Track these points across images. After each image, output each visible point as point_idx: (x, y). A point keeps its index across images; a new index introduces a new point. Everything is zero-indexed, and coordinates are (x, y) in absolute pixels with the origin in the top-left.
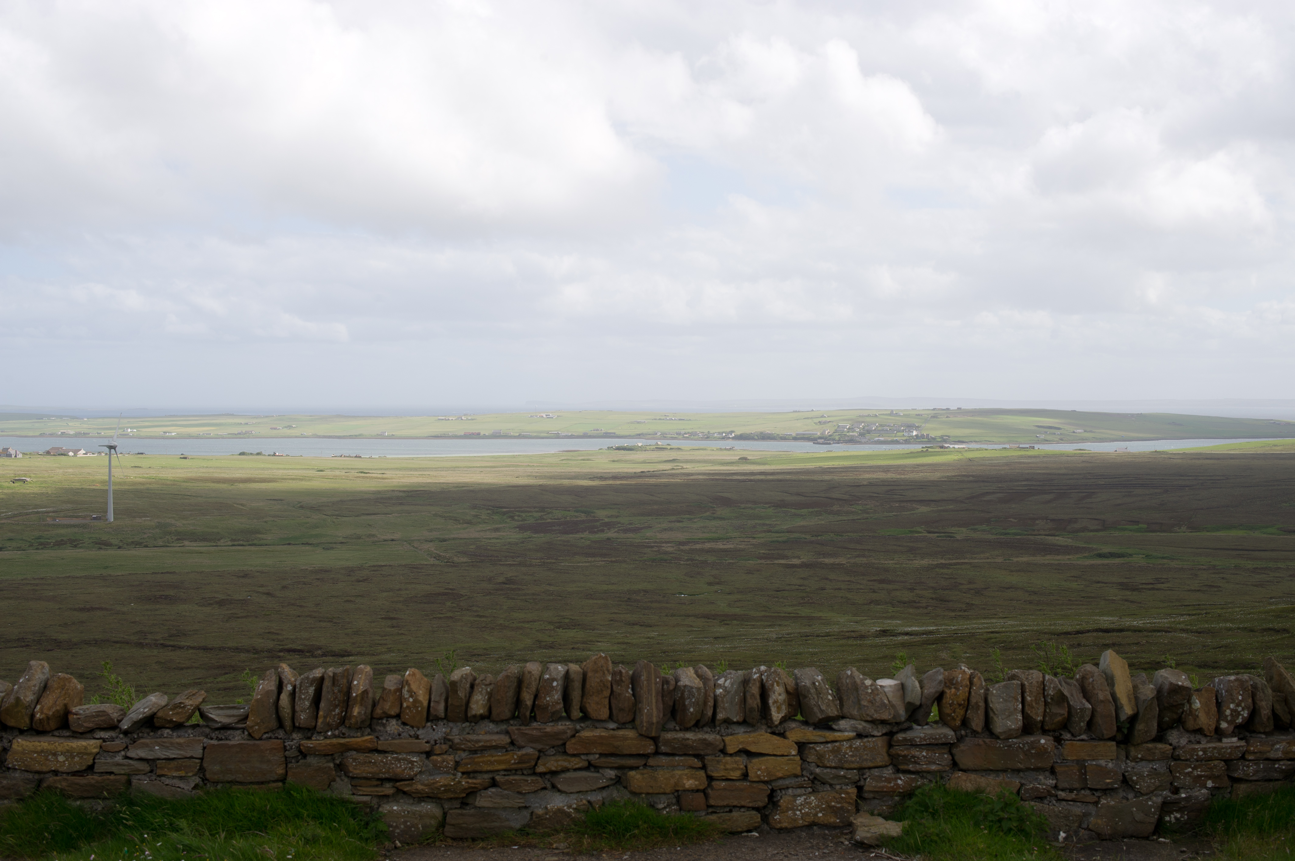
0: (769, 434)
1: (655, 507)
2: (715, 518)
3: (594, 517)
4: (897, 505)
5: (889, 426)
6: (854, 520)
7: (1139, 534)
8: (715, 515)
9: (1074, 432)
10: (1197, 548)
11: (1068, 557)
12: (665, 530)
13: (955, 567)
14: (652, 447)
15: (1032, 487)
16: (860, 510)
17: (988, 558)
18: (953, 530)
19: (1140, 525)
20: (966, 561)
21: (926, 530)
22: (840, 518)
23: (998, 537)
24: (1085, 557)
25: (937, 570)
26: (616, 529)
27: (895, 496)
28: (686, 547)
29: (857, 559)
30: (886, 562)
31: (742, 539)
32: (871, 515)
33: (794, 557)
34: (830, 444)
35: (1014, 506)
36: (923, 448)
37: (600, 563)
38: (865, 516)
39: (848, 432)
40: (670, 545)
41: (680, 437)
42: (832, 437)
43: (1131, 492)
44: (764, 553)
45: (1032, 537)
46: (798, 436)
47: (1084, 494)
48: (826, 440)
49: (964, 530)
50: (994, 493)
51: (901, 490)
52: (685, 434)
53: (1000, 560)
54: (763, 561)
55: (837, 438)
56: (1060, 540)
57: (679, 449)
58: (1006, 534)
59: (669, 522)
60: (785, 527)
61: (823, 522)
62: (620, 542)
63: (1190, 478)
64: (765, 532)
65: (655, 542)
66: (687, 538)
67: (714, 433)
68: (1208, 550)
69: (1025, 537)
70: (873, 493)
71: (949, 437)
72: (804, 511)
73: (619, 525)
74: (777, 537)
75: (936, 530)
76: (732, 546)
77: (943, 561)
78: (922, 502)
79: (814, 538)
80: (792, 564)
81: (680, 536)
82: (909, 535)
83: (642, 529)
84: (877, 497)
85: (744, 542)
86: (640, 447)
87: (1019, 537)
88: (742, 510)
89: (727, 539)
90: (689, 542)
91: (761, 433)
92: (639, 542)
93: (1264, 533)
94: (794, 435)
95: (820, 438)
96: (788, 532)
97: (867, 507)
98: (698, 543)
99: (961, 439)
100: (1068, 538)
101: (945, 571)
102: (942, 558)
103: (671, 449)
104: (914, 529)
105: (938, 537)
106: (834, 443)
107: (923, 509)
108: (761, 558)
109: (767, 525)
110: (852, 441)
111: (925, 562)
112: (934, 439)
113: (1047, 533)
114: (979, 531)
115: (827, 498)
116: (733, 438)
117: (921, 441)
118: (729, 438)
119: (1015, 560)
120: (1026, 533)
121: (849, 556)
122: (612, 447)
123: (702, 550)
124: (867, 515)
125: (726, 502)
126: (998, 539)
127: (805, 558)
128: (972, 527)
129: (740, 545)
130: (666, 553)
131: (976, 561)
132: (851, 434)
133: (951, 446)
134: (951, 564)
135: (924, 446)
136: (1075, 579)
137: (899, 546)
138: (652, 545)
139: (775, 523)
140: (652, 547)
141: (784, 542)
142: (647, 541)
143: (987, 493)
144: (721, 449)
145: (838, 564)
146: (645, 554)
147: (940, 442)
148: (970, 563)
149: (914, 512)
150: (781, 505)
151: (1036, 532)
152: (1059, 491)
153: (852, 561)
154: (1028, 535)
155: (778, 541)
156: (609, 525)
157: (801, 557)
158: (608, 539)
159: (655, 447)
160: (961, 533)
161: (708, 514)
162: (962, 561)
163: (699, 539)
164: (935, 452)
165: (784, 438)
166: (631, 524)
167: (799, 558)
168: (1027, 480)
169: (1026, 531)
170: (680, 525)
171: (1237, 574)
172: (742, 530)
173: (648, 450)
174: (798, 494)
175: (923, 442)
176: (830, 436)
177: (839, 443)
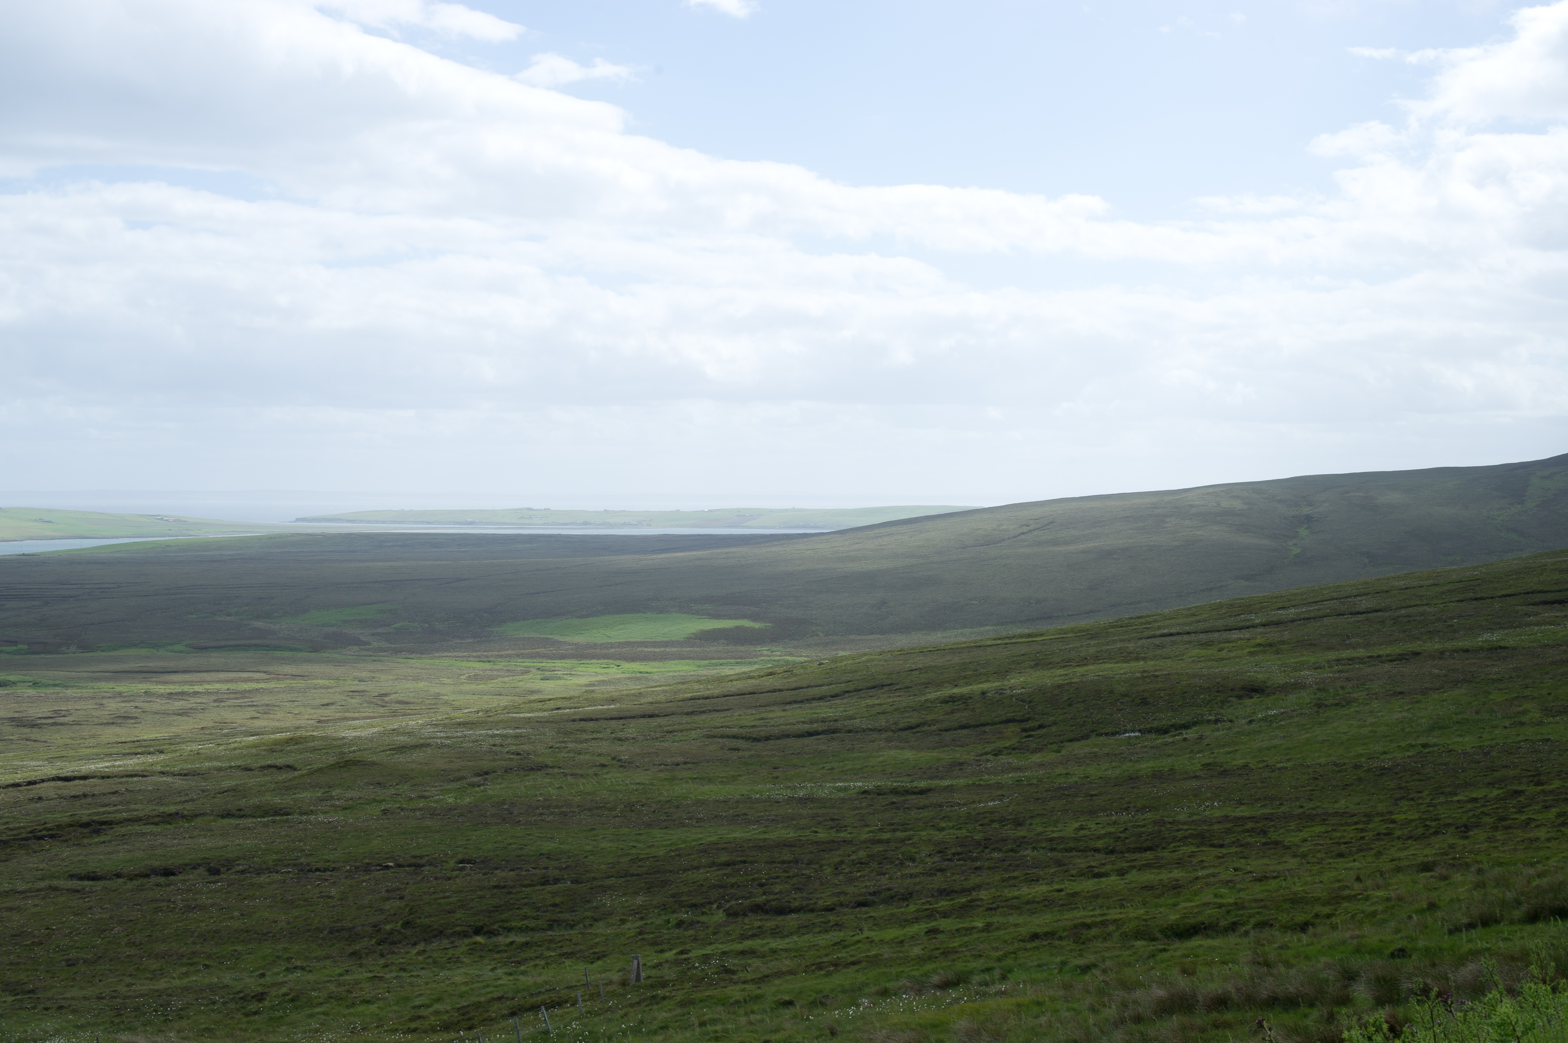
7: (19, 657)
10: (93, 672)
19: (19, 646)
68: (107, 674)
93: (171, 651)
171: (150, 702)
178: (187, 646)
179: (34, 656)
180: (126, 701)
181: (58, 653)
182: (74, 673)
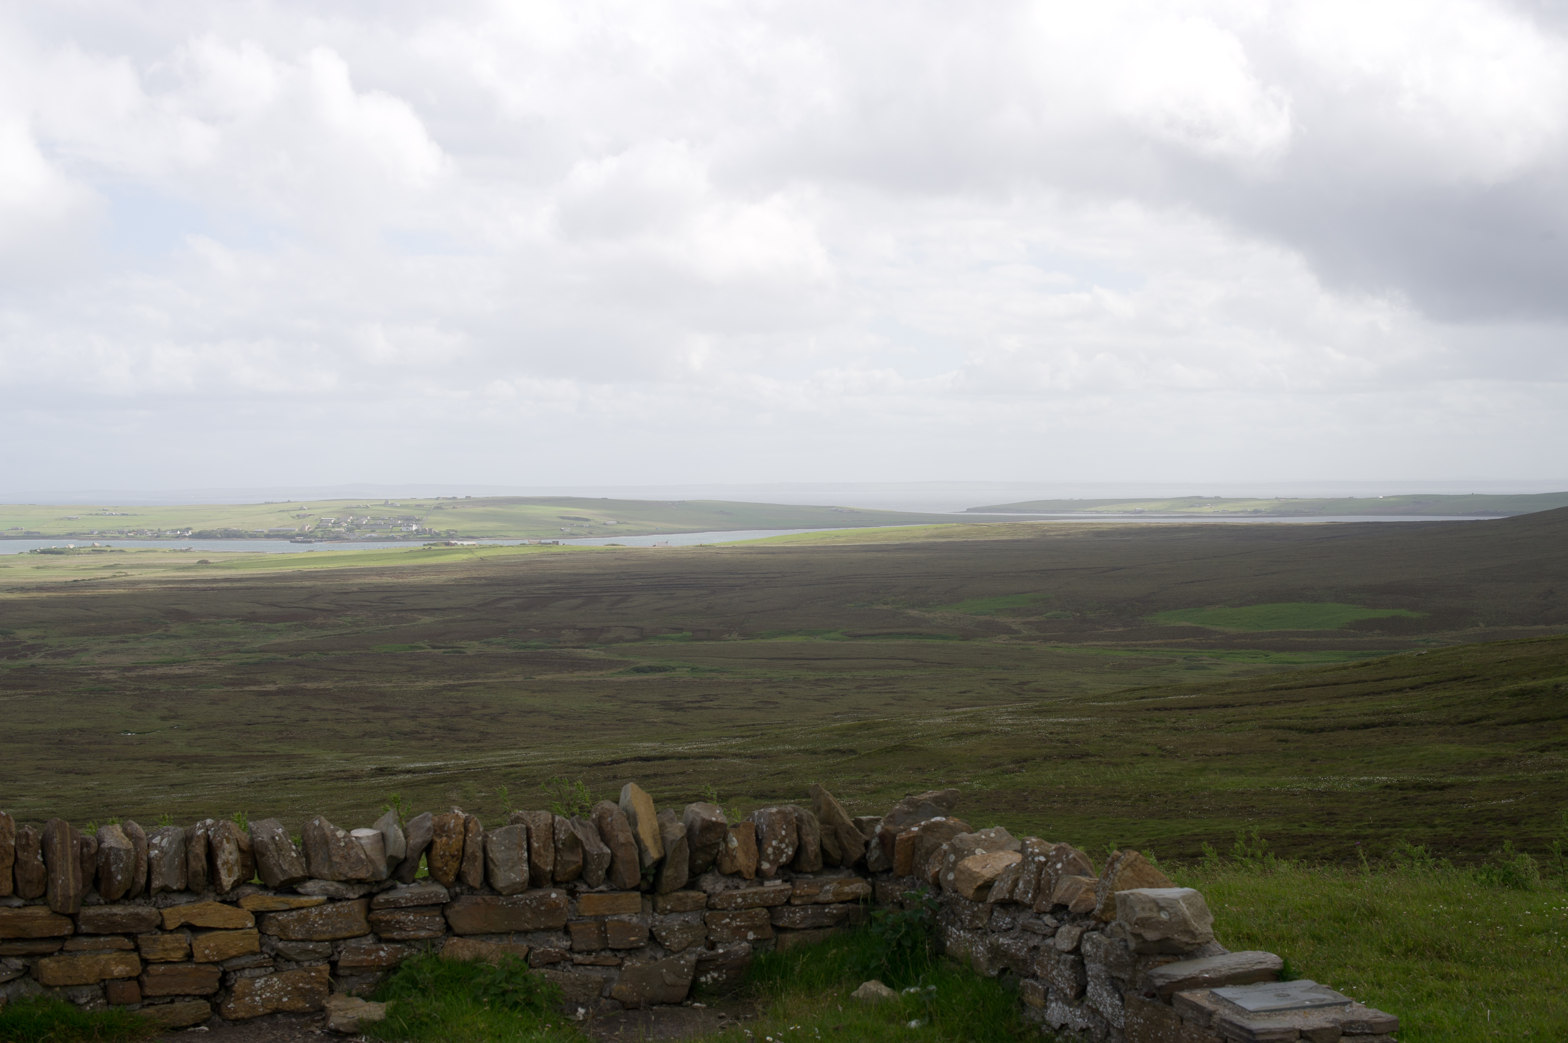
0: (235, 531)
1: (92, 624)
2: (168, 637)
3: (14, 638)
4: (394, 615)
5: (383, 519)
6: (342, 634)
7: (683, 644)
8: (169, 633)
9: (605, 524)
10: (749, 658)
11: (600, 673)
12: (106, 652)
13: (466, 688)
14: (87, 549)
15: (556, 591)
16: (350, 623)
17: (505, 677)
18: (463, 644)
19: (684, 633)
20: (479, 681)
21: (430, 646)
22: (326, 632)
23: (517, 651)
24: (620, 673)
25: (444, 692)
26: (43, 654)
27: (392, 605)
28: (133, 674)
29: (347, 682)
30: (382, 685)
31: (203, 662)
32: (363, 628)
33: (269, 683)
34: (310, 542)
35: (535, 614)
36: (424, 545)
37: (23, 696)
38: (356, 629)
39: (333, 527)
40: (112, 671)
41: (124, 536)
42: (313, 534)
43: (672, 594)
44: (231, 679)
45: (557, 651)
46: (271, 534)
47: (619, 598)
48: (306, 538)
49: (476, 643)
50: (510, 598)
51: (399, 597)
52: (130, 532)
53: (519, 679)
54: (230, 688)
55: (320, 535)
56: (591, 653)
57: (122, 551)
58: (526, 647)
59: (110, 642)
60: (256, 645)
61: (304, 639)
62: (48, 669)
63: (741, 576)
64: (231, 652)
65: (94, 668)
66: (134, 662)
67: (166, 531)
68: (763, 660)
69: (549, 650)
70: (364, 601)
71: (456, 531)
72: (280, 625)
73: (47, 648)
74: (247, 658)
75: (442, 645)
76: (190, 671)
77: (451, 682)
78: (424, 611)
79: (293, 659)
80: (266, 691)
81: (126, 660)
82: (410, 652)
83: (76, 652)
84: (370, 606)
85: (206, 665)
86: (72, 550)
87: (541, 650)
88: (202, 626)
89: (184, 662)
90: (136, 667)
91: (226, 530)
92: (73, 669)
93: (827, 639)
94: (266, 532)
95: (298, 535)
96: (260, 652)
97: (358, 618)
98: (147, 668)
99: (471, 534)
100: (600, 650)
101: (454, 694)
102: (450, 679)
103: (111, 551)
104: (416, 644)
105: (445, 653)
106: (315, 541)
107: (426, 620)
108: (227, 685)
109: (234, 643)
110: (337, 538)
111: (430, 684)
112: (438, 534)
113: (575, 645)
114: (493, 644)
115: (308, 608)
116: (190, 537)
117: (422, 538)
118: (185, 536)
119: (538, 678)
120: (550, 645)
121: (336, 679)
122: (36, 550)
123: (153, 677)
124: (358, 629)
125: (183, 616)
126: (516, 653)
127: (283, 682)
128: (486, 640)
129: (200, 669)
130: (107, 681)
131: (491, 681)
132: (337, 529)
133: (459, 543)
134: (461, 686)
135: (426, 543)
136: (610, 699)
137: (398, 665)
138: (89, 671)
139: (244, 641)
140: (89, 674)
141: (256, 664)
142: (83, 667)
143: (503, 598)
144: (175, 551)
145: (323, 690)
146: (80, 683)
147: (445, 537)
148: (484, 684)
149: (416, 623)
150: (251, 618)
151: (562, 645)
152: (588, 595)
153: (341, 685)
154: (553, 648)
155: (248, 663)
156: (33, 649)
157: (278, 682)
158: (33, 666)
159: (91, 549)
160: (473, 648)
161: (159, 631)
162: (474, 681)
163: (149, 663)
164: (439, 550)
165: (254, 536)
166: (61, 646)
167: (275, 683)
168: (550, 582)
169: (550, 643)
170: (125, 646)
171: (796, 687)
172: (203, 650)
173: (82, 554)
174: (273, 605)
175: (424, 538)
176: (311, 532)
177: (322, 541)
178: (842, 633)
179: (697, 643)
180: (773, 687)
181: (720, 640)
182: (732, 660)
